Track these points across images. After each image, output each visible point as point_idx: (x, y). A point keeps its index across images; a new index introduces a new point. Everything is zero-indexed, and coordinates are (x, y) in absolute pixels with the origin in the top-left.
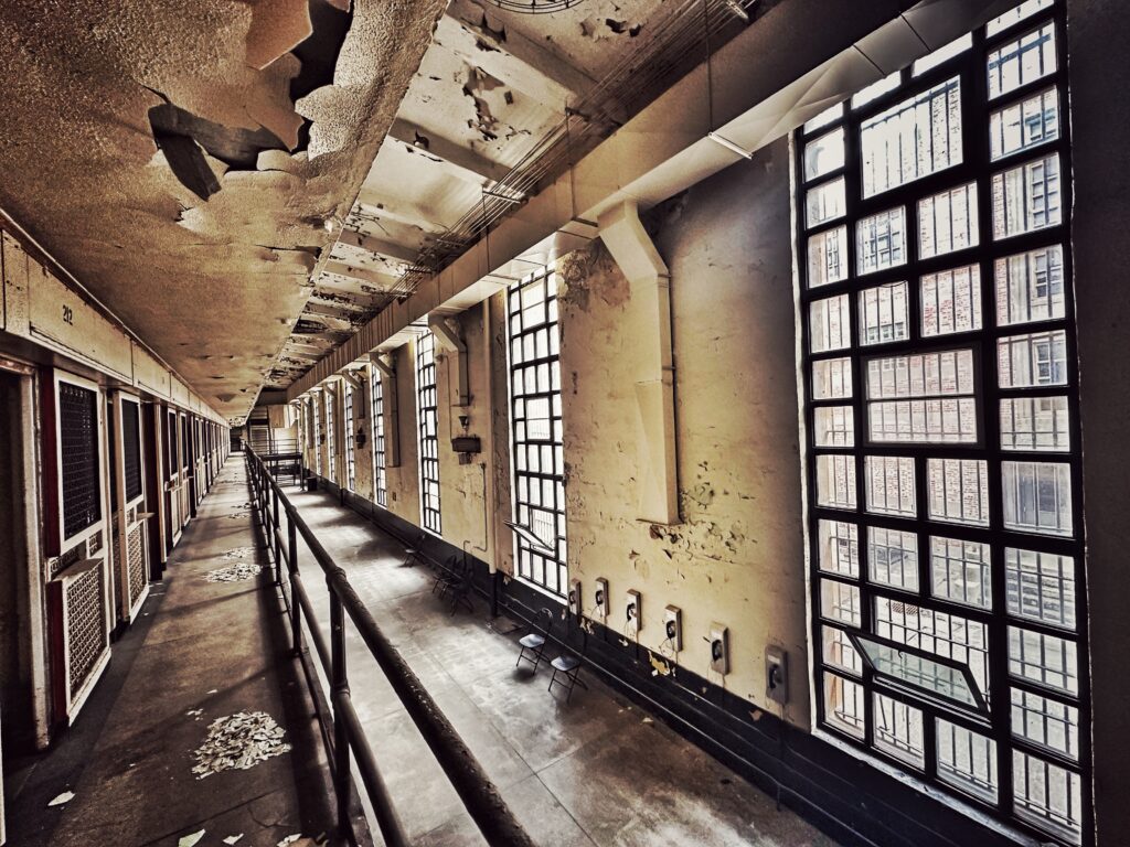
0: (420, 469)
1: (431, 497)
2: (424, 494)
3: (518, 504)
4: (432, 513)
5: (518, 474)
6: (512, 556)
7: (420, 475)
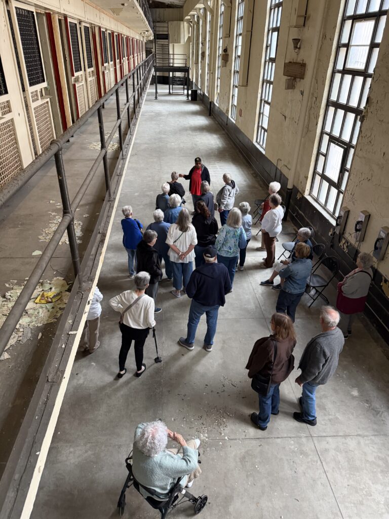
0: (260, 91)
1: (264, 117)
2: (260, 114)
3: (322, 133)
4: (263, 131)
5: (329, 103)
6: (307, 178)
7: (259, 96)
